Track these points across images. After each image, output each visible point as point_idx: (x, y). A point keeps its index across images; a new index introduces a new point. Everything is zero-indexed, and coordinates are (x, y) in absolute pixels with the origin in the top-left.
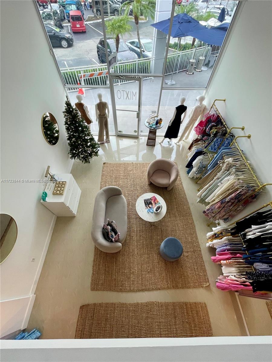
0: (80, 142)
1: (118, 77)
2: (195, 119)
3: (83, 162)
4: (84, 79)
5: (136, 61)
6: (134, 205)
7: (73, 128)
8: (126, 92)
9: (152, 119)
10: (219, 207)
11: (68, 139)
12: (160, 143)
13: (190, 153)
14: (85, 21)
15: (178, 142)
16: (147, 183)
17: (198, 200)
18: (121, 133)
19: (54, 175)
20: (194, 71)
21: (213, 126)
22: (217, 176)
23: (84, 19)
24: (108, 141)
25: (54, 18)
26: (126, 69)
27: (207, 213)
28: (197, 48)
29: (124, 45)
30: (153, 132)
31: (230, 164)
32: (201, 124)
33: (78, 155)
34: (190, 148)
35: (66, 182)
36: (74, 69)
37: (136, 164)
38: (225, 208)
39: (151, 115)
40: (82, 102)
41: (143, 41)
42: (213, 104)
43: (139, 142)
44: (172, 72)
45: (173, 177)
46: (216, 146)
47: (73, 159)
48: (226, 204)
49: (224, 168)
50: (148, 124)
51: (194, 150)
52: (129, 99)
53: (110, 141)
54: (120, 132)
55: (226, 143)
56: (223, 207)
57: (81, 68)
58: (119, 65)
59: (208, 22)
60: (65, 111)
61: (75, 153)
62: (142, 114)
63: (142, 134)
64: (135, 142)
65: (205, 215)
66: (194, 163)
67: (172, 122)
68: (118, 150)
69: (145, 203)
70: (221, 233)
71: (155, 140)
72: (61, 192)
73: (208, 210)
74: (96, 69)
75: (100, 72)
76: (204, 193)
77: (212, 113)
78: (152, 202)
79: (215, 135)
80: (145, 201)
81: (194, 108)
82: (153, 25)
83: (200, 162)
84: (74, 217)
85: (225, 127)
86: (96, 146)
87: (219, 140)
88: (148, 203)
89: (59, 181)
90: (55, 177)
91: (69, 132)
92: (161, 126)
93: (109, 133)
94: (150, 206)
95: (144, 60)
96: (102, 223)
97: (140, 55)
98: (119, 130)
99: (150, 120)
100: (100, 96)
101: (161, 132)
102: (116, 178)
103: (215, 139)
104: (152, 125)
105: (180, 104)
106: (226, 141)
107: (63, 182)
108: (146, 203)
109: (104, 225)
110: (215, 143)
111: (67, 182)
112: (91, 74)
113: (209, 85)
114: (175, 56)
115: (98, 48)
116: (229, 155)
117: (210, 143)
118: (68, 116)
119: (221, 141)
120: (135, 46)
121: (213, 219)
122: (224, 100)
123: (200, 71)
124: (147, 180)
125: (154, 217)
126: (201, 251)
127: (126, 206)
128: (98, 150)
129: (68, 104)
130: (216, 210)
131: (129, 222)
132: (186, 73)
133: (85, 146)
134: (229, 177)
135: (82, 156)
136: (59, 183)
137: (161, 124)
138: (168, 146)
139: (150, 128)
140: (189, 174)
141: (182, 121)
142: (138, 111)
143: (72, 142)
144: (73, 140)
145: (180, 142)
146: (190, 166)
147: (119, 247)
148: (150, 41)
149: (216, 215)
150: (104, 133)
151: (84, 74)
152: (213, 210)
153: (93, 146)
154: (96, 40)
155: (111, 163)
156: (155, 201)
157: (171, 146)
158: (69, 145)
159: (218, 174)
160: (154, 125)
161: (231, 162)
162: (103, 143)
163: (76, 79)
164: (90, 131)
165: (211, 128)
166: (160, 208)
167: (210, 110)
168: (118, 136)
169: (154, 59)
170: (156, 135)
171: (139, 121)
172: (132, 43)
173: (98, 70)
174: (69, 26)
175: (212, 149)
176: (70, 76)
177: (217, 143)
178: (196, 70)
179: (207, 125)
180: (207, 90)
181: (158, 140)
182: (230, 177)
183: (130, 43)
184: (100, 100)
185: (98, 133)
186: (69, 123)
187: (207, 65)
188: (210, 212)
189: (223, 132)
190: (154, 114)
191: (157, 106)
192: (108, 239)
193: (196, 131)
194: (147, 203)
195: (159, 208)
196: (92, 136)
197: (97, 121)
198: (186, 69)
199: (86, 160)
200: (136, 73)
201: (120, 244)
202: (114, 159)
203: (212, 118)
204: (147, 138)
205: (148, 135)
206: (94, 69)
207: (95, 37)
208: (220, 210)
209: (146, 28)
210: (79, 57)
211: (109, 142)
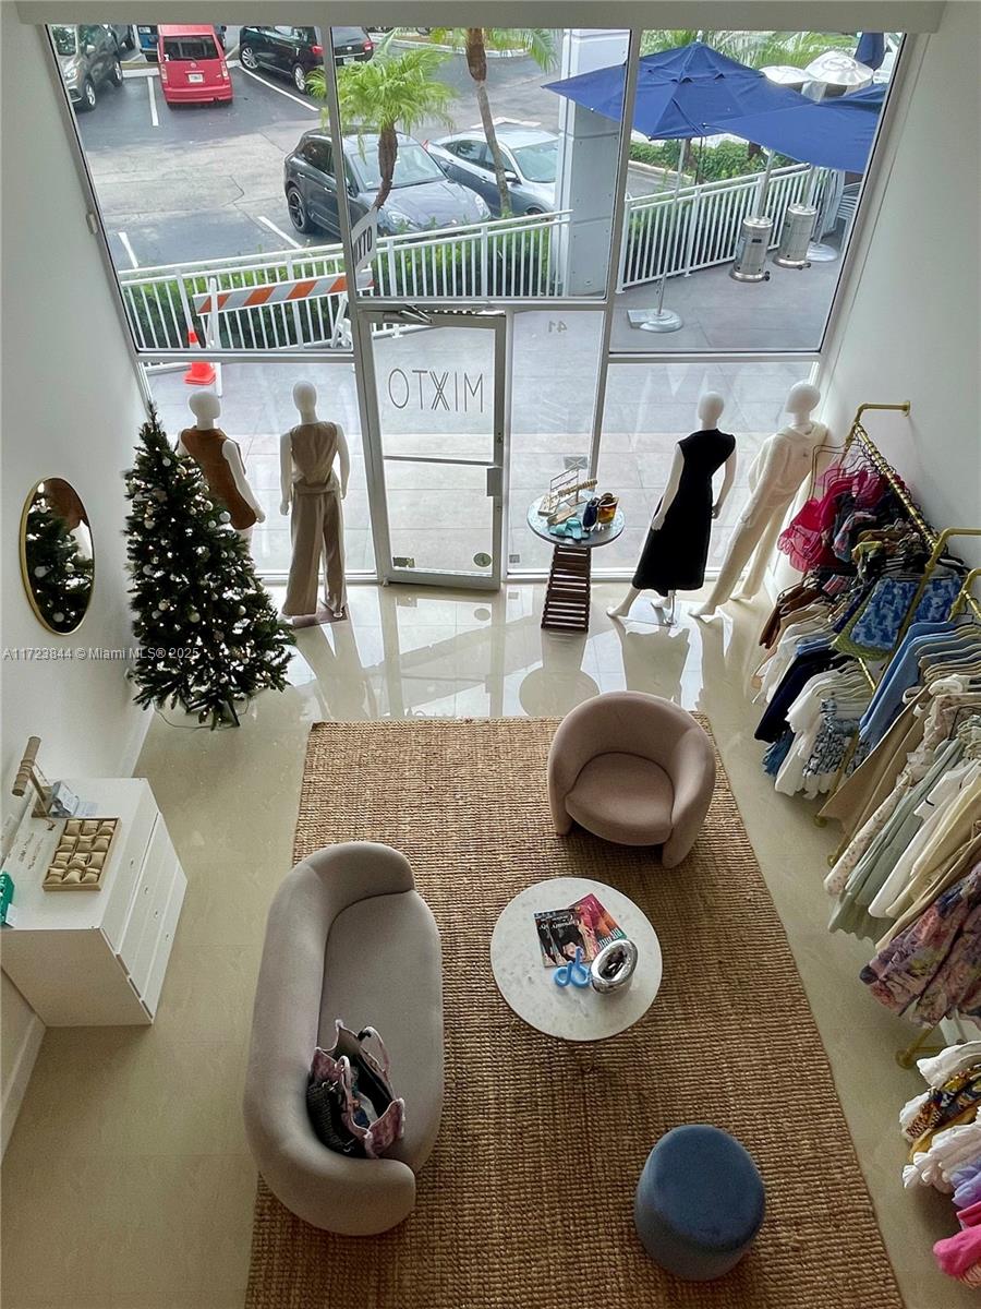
0: (195, 617)
1: (397, 312)
2: (785, 492)
3: (202, 719)
4: (221, 315)
5: (478, 231)
6: (480, 957)
7: (164, 550)
8: (433, 376)
9: (567, 497)
10: (936, 937)
11: (137, 604)
12: (613, 617)
13: (770, 662)
14: (230, 59)
15: (710, 609)
16: (552, 829)
17: (835, 916)
18: (407, 568)
19: (58, 785)
20: (769, 266)
21: (862, 525)
22: (908, 769)
23: (223, 48)
24: (337, 612)
25: (83, 49)
26: (429, 265)
27: (881, 976)
28: (773, 172)
29: (419, 158)
30: (572, 563)
31: (953, 701)
32: (808, 516)
33: (179, 686)
34: (768, 637)
35: (116, 820)
36: (171, 272)
37: (487, 727)
38: (966, 936)
39: (564, 480)
40: (215, 427)
41: (507, 142)
42: (852, 423)
43: (500, 612)
44: (661, 273)
45: (687, 791)
46: (890, 619)
47: (152, 706)
48: (967, 917)
49: (930, 724)
50: (546, 524)
51: (789, 644)
52: (447, 407)
53: (351, 612)
54: (401, 562)
55: (935, 601)
56: (953, 932)
57: (207, 268)
58: (398, 247)
59: (808, 69)
60: (135, 471)
61: (165, 676)
62: (518, 472)
63: (516, 571)
64: (481, 614)
65: (875, 989)
66: (794, 712)
67: (664, 509)
68: (393, 662)
69: (541, 933)
70: (967, 1086)
71: (585, 598)
72: (91, 873)
73: (885, 959)
74: (283, 270)
75: (299, 281)
76: (858, 868)
77: (853, 465)
78: (582, 928)
79: (876, 567)
80: (539, 923)
81: (770, 439)
82: (557, 87)
83: (824, 705)
84: (145, 1028)
85: (919, 531)
86: (278, 636)
87: (895, 591)
88: (557, 934)
89: (78, 815)
90: (60, 797)
91: (146, 570)
92: (614, 530)
93: (346, 571)
94: (571, 948)
95: (519, 224)
96: (302, 1045)
97: (498, 199)
98: (394, 555)
99: (556, 502)
100: (305, 398)
101: (616, 562)
102: (380, 805)
103: (878, 587)
104: (569, 527)
105: (699, 426)
106: (931, 593)
107: (102, 821)
108: (549, 936)
109: (318, 1057)
110: (878, 605)
111: (122, 820)
112: (256, 290)
113: (832, 337)
114: (670, 206)
115: (291, 170)
116: (947, 658)
117: (857, 605)
118: (147, 490)
119: (909, 595)
120: (474, 161)
121: (920, 1008)
122: (905, 408)
123: (800, 267)
124: (548, 811)
125: (592, 1013)
126: (874, 1215)
127: (439, 957)
128: (289, 657)
129: (153, 437)
130: (924, 956)
131: (456, 1052)
132: (732, 276)
133: (220, 635)
134: (960, 770)
135: (203, 689)
136: (81, 826)
137: (611, 519)
138: (657, 628)
139: (558, 540)
140: (776, 773)
141: (719, 505)
142: (491, 460)
143: (155, 615)
144: (162, 606)
145: (718, 608)
146: (774, 728)
147: (399, 1187)
148: (544, 137)
149: (932, 987)
150: (321, 571)
151: (221, 292)
152: (907, 955)
153: (263, 636)
154: (282, 137)
155: (353, 723)
156: (594, 922)
157: (674, 632)
158: (137, 635)
159: (912, 758)
160: (575, 526)
161: (958, 692)
162: (312, 623)
163: (181, 315)
164: (249, 559)
165: (853, 537)
166: (628, 960)
167: (842, 450)
168: (391, 583)
169: (566, 218)
170: (593, 575)
171: (498, 508)
172: (460, 148)
173: (290, 272)
174: (150, 80)
175: (869, 635)
176: (152, 303)
177: (891, 603)
178: (782, 261)
179: (834, 522)
180: (827, 359)
181: (604, 600)
182: (968, 766)
183: (448, 147)
184: (308, 414)
185: (288, 571)
186: (149, 525)
187: (832, 238)
188: (895, 970)
189: (909, 551)
190: (573, 474)
191: (590, 436)
192: (336, 1140)
193: (792, 550)
194: (554, 932)
195: (617, 958)
196: (258, 588)
197: (284, 510)
198: (728, 259)
199: (219, 709)
200: (478, 293)
201: (404, 1170)
202: (366, 705)
203: (855, 488)
204: (545, 587)
205: (547, 576)
206: (271, 271)
207: (273, 122)
208: (945, 949)
209: (525, 80)
210: (194, 211)
211: (344, 618)
